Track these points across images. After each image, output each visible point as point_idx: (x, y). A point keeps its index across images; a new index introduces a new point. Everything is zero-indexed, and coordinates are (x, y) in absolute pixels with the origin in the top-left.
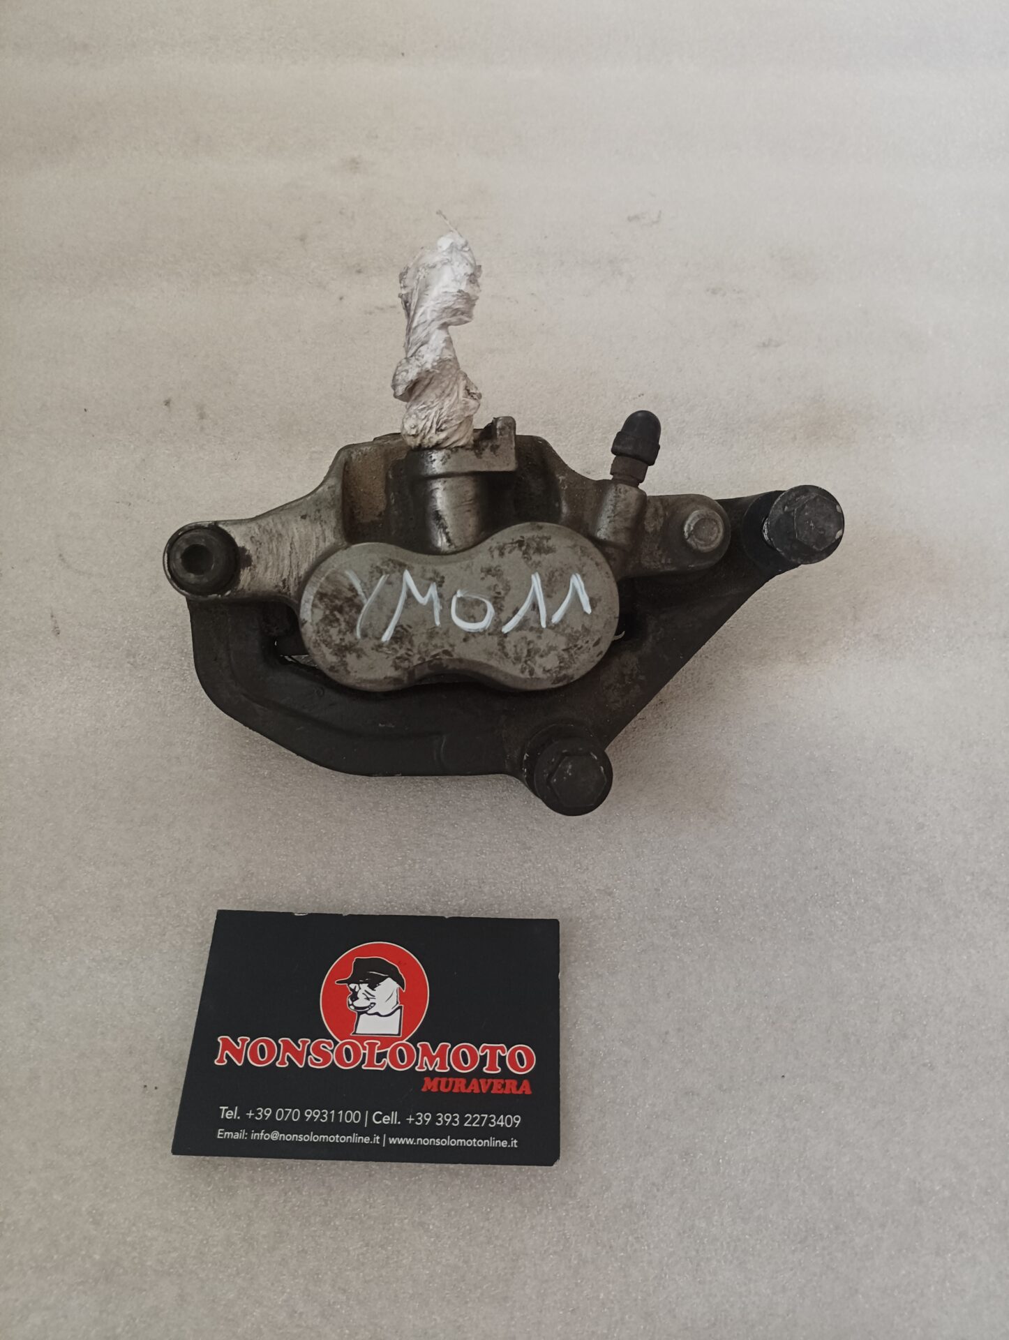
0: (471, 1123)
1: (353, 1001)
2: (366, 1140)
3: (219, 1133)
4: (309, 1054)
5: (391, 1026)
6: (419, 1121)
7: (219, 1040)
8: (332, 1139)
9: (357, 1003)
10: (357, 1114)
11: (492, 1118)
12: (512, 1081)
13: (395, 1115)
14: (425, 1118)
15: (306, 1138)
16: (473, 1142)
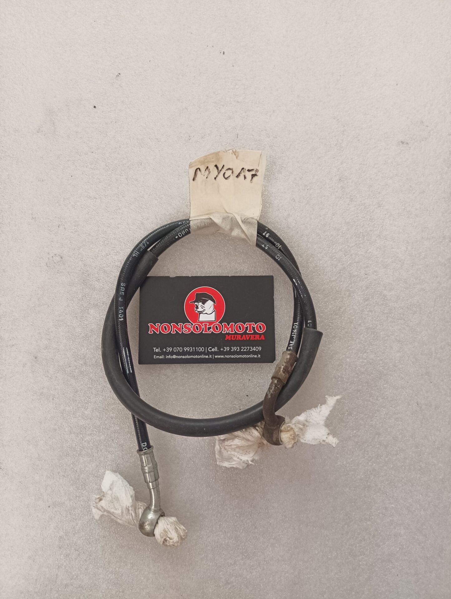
0: (244, 350)
1: (197, 309)
2: (207, 357)
3: (154, 357)
4: (183, 328)
5: (212, 317)
6: (225, 350)
7: (149, 325)
8: (195, 357)
9: (198, 310)
10: (203, 348)
11: (251, 348)
12: (258, 335)
13: (216, 348)
14: (227, 349)
15: (186, 357)
16: (245, 356)
